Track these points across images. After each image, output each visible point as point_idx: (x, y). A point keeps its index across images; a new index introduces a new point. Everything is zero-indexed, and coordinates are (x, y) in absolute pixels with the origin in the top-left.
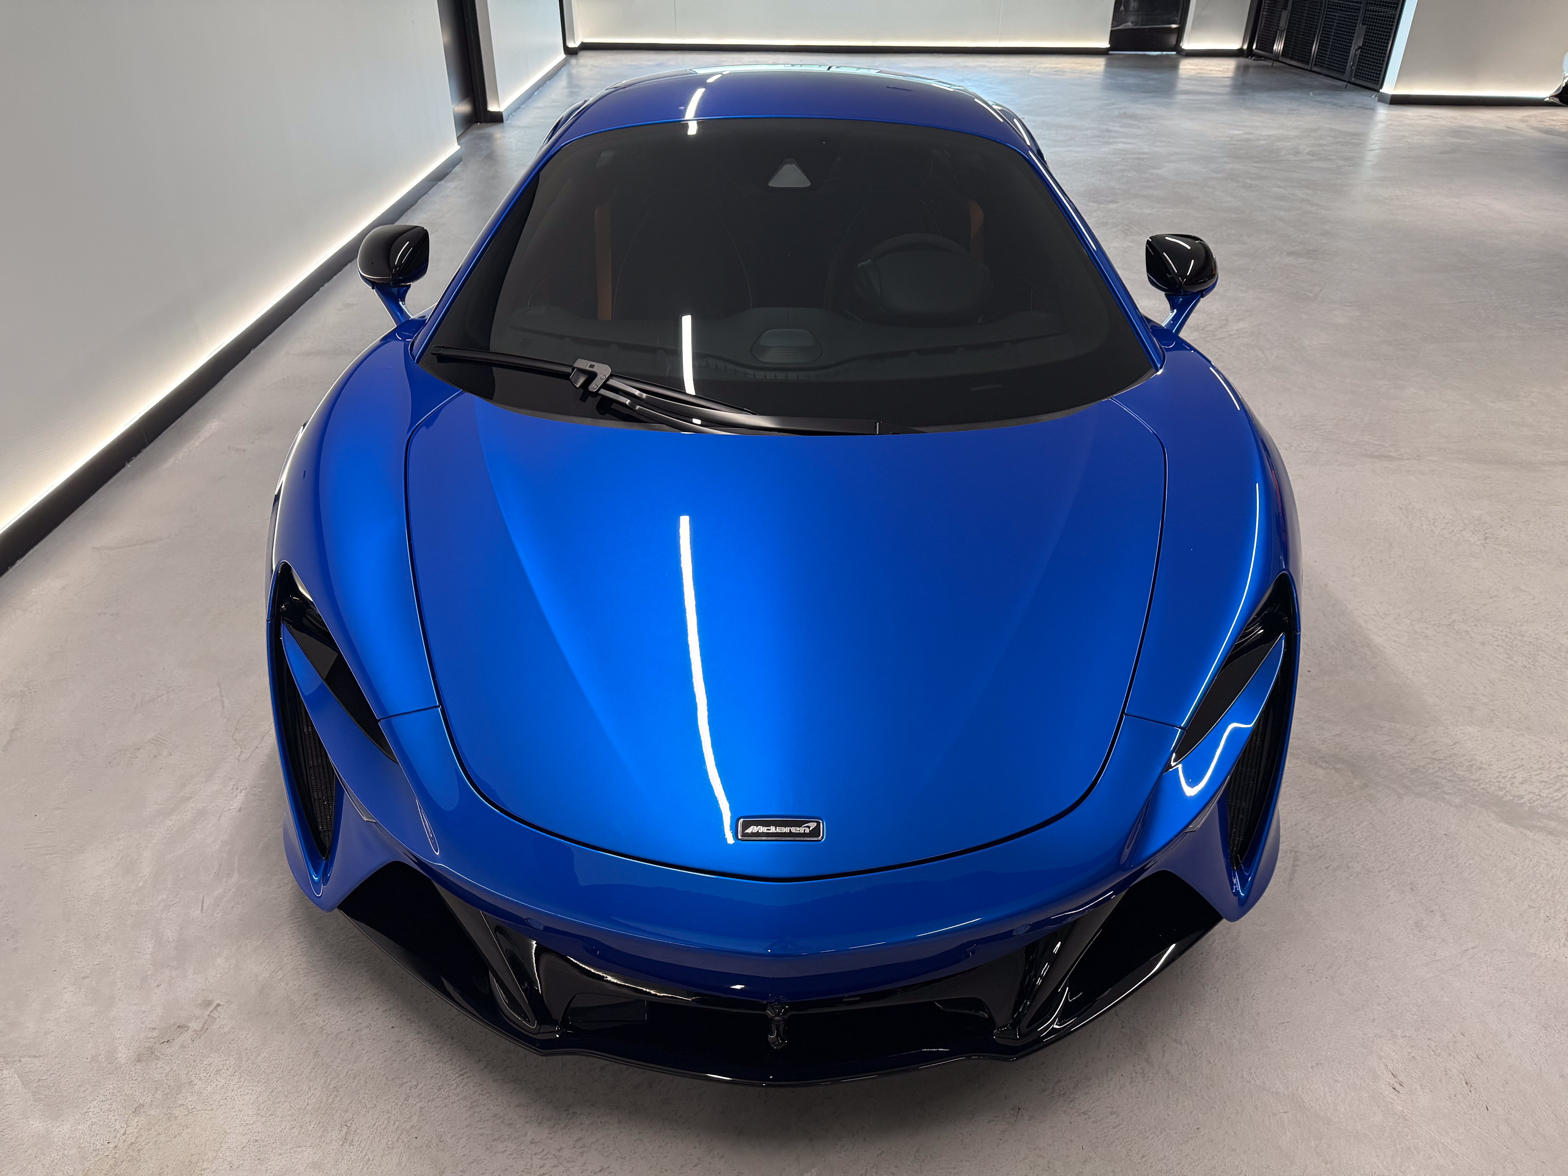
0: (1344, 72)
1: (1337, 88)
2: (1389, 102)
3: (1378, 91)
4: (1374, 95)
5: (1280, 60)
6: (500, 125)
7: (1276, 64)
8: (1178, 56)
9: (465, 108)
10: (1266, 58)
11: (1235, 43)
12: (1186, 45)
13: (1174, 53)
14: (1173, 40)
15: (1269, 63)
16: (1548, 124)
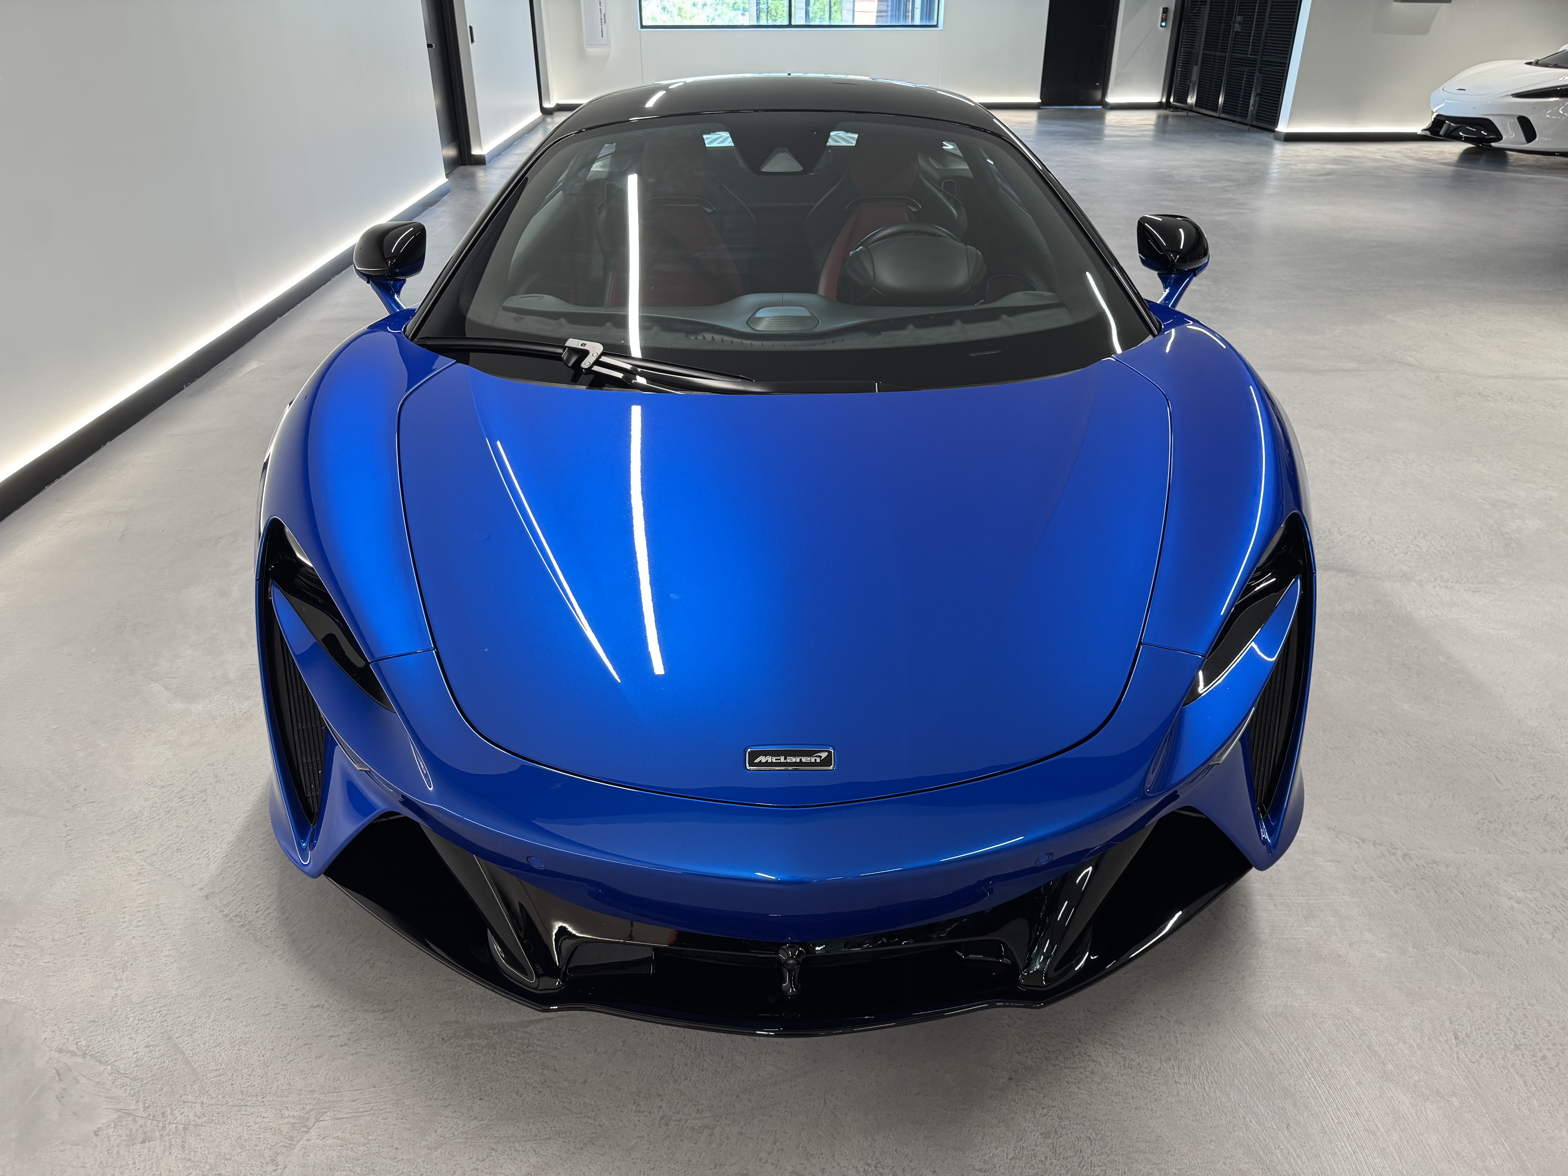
0: (1247, 117)
1: (1243, 131)
2: (1283, 138)
3: (1274, 131)
4: (1272, 135)
5: (1194, 110)
6: (483, 167)
7: (1190, 114)
8: (1104, 109)
9: (451, 152)
10: (1183, 109)
11: (1156, 97)
12: (1111, 99)
13: (1100, 107)
14: (1098, 95)
15: (1184, 113)
16: (1422, 154)
